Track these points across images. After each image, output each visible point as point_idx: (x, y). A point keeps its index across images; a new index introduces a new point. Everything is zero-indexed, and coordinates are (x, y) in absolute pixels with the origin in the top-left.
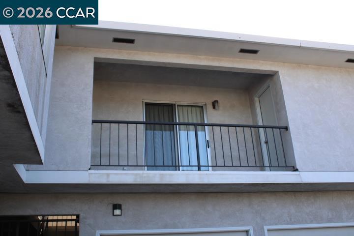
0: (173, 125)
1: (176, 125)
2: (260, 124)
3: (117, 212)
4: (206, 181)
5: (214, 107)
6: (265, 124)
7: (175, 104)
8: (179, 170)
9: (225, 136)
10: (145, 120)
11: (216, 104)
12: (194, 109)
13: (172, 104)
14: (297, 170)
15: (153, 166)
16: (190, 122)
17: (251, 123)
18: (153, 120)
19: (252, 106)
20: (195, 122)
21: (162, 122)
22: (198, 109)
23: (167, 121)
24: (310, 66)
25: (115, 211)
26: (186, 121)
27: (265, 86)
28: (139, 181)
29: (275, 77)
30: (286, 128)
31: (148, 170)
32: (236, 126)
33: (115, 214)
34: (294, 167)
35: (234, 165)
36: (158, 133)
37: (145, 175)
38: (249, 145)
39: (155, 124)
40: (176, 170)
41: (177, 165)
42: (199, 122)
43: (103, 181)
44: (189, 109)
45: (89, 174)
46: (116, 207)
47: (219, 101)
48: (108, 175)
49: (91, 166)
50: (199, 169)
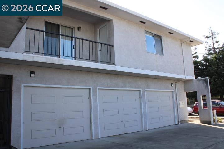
0: (58, 35)
1: (60, 35)
2: (99, 41)
3: (33, 75)
4: (78, 65)
5: (78, 30)
6: (101, 42)
7: (60, 25)
8: (60, 57)
9: (81, 44)
10: (45, 30)
11: (80, 29)
12: (68, 29)
13: (59, 25)
14: (115, 65)
15: (47, 54)
16: (66, 35)
17: (93, 40)
18: (48, 31)
19: (95, 32)
20: (68, 35)
21: (52, 32)
22: (70, 29)
23: (55, 32)
24: (125, 20)
25: (32, 75)
26: (64, 34)
27: (105, 24)
28: (48, 62)
29: (111, 22)
30: (113, 46)
31: (45, 56)
32: (86, 40)
33: (32, 76)
34: (114, 64)
35: (84, 58)
36: (50, 38)
37: (51, 59)
38: (91, 50)
39: (49, 33)
40: (58, 57)
41: (59, 55)
42: (70, 35)
43: (31, 59)
44: (66, 28)
45: (24, 55)
46: (32, 73)
47: (81, 27)
48: (33, 57)
49: (25, 51)
50: (75, 59)
